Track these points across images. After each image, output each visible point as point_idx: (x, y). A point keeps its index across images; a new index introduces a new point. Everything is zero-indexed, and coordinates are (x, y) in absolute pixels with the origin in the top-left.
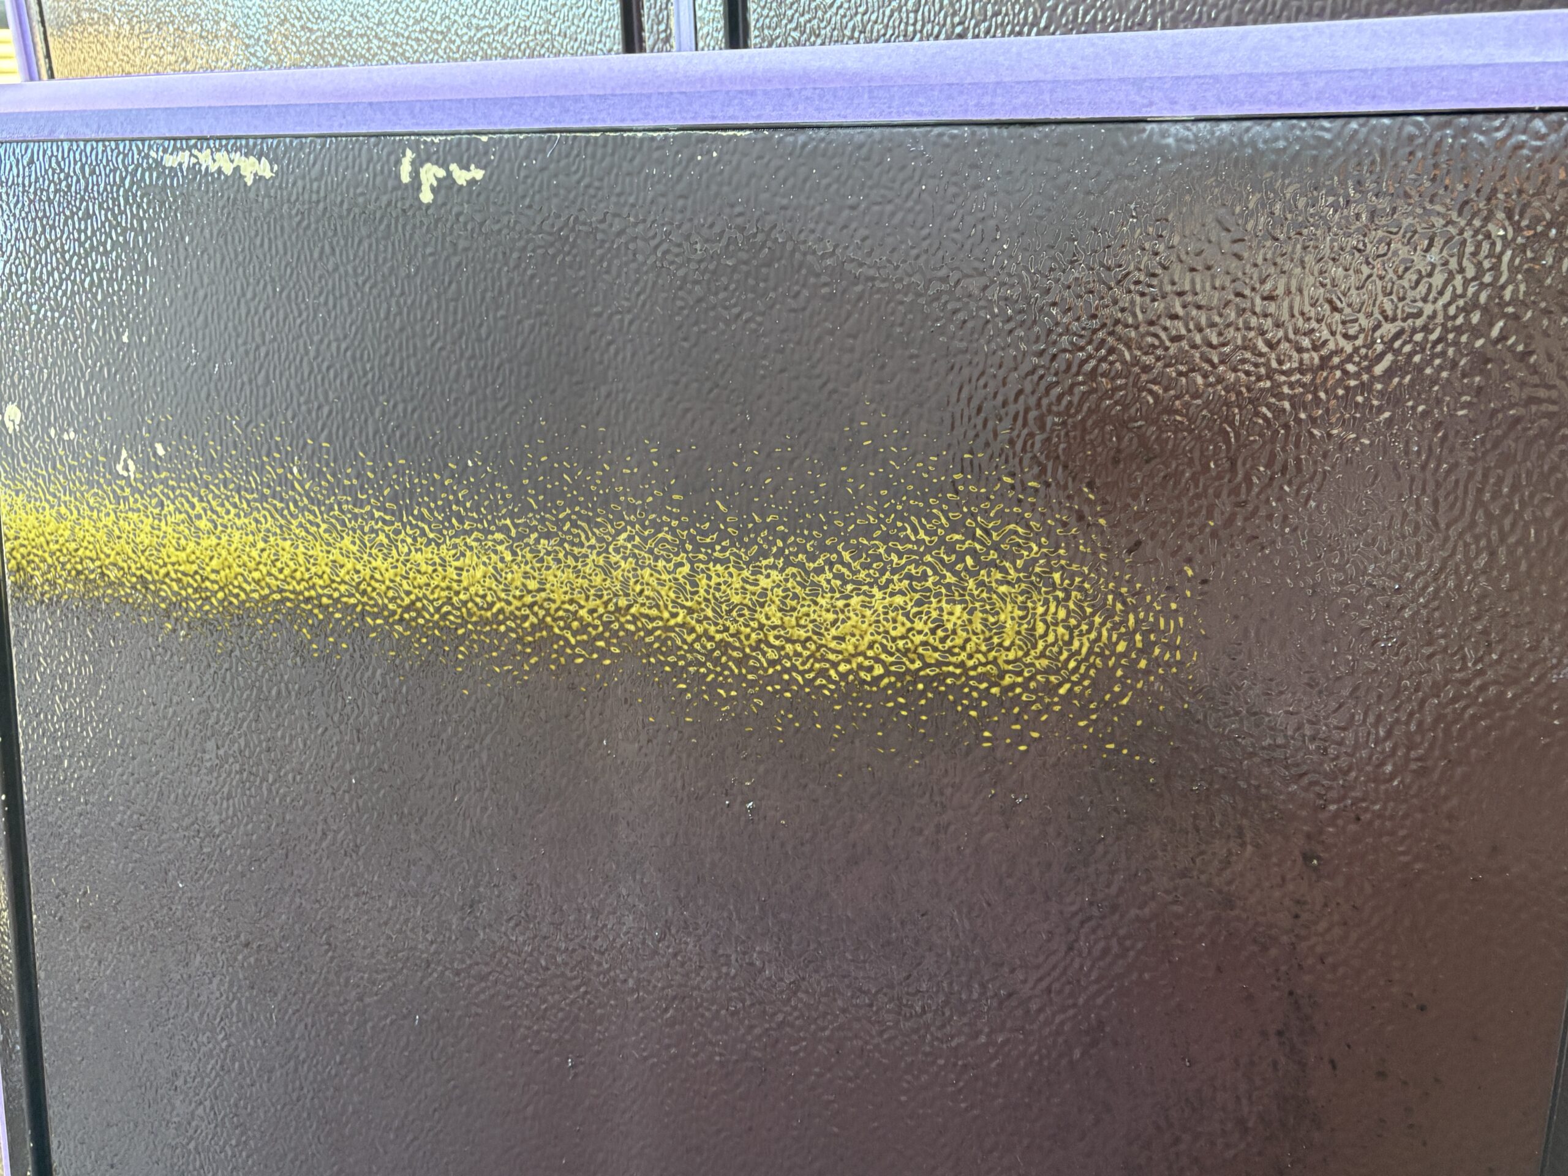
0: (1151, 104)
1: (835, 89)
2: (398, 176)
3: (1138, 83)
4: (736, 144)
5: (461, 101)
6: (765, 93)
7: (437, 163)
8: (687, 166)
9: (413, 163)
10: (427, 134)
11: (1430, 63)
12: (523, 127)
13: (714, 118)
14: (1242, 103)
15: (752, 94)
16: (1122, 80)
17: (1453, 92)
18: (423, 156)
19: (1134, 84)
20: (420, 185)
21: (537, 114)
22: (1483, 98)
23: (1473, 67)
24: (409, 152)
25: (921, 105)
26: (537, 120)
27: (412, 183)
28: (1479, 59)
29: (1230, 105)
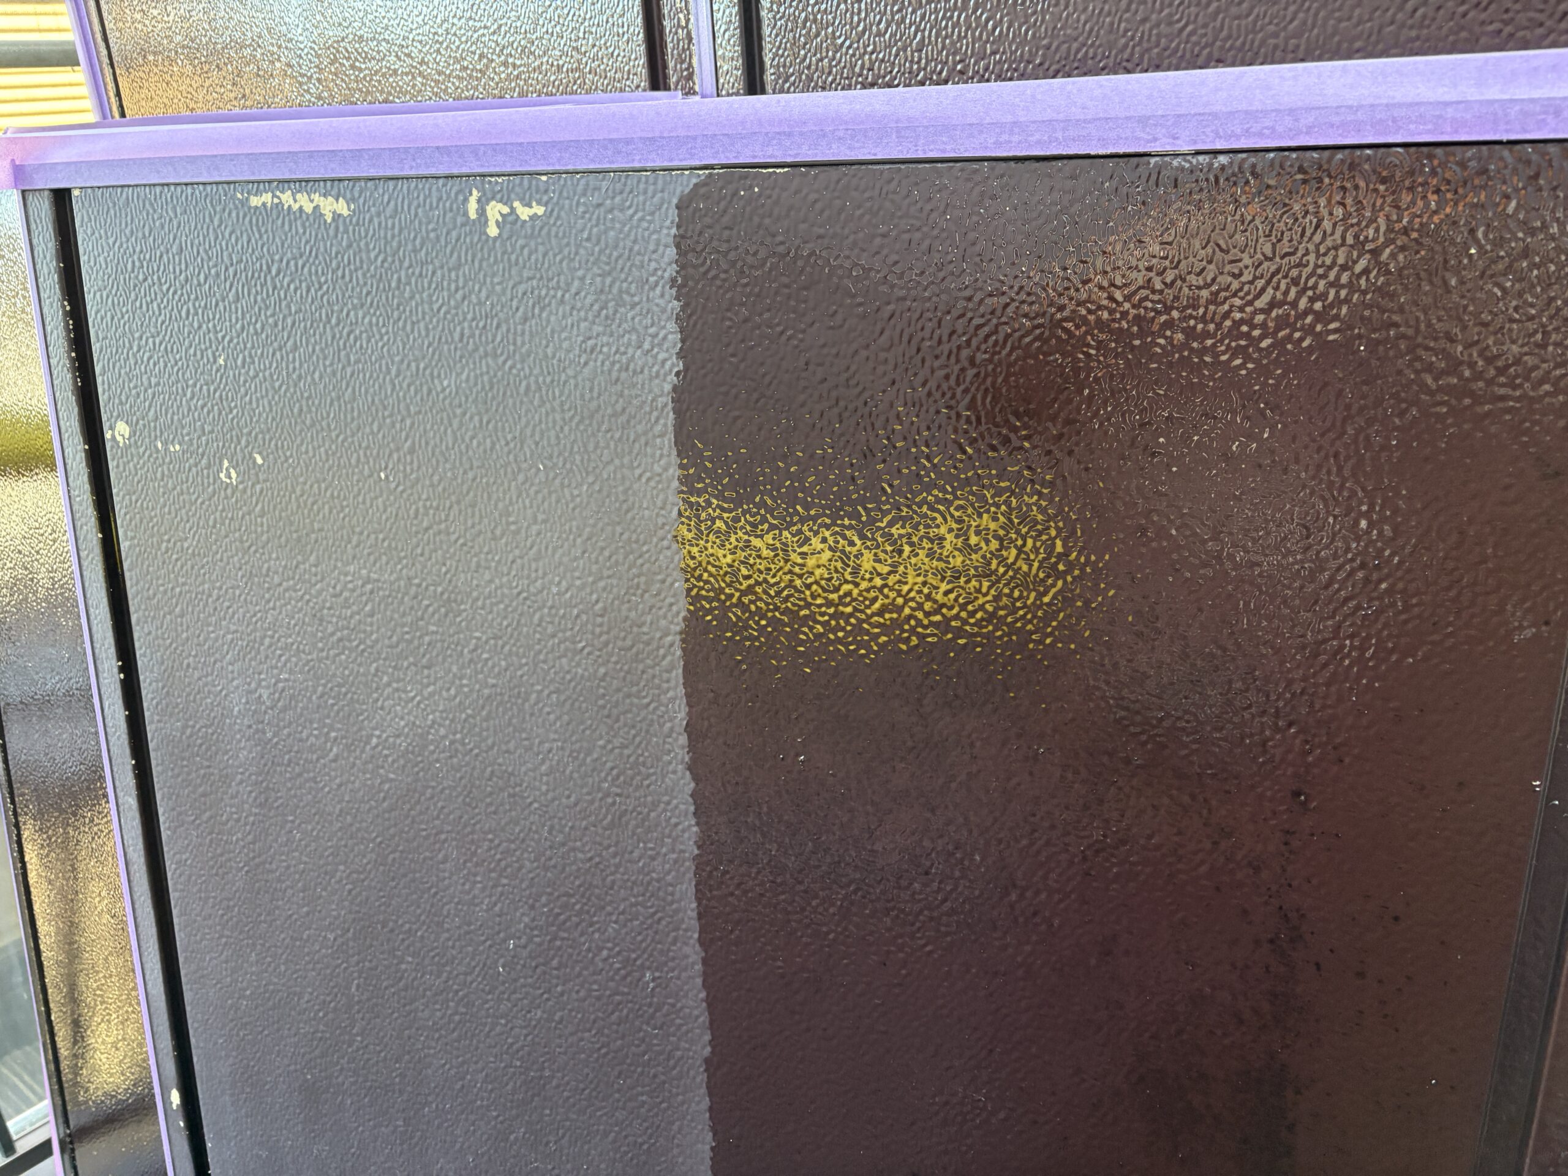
0: (1155, 140)
1: (866, 130)
2: (466, 214)
3: (1143, 121)
4: (776, 180)
5: (521, 144)
6: (801, 134)
7: (501, 201)
8: (730, 202)
9: (479, 201)
10: (492, 176)
11: (1409, 100)
12: (580, 168)
13: (755, 157)
14: (1238, 138)
15: (790, 135)
16: (1128, 118)
17: (1430, 127)
18: (489, 195)
19: (1139, 121)
20: (487, 221)
21: (591, 155)
22: (1456, 132)
23: (1447, 104)
24: (475, 192)
25: (944, 143)
26: (593, 161)
27: (479, 219)
28: (1452, 96)
29: (1228, 137)
